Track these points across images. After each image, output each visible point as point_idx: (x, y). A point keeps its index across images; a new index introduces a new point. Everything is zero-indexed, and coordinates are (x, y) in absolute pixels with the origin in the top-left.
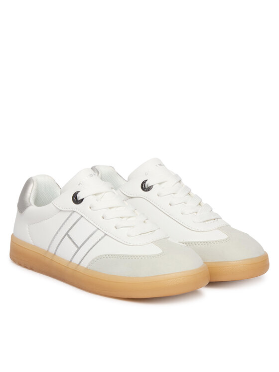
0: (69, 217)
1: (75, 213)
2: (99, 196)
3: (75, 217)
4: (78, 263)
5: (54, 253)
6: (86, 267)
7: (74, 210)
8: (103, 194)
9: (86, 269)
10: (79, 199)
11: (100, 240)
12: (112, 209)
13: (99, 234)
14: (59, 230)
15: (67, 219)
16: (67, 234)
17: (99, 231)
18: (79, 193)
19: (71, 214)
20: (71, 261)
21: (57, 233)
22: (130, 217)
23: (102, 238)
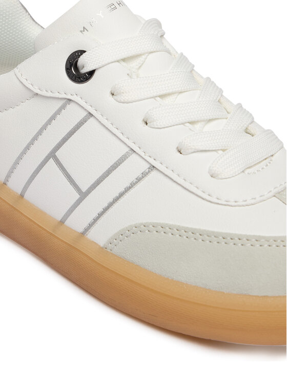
0: (58, 112)
1: (72, 105)
2: (134, 64)
3: (73, 115)
4: (81, 230)
5: (19, 192)
6: (102, 245)
7: (69, 97)
8: (142, 58)
9: (103, 250)
10: (83, 71)
11: (139, 180)
12: (168, 100)
13: (136, 165)
14: (32, 143)
15: (53, 118)
16: (52, 155)
17: (134, 155)
18: (84, 55)
19: (63, 107)
20: (62, 222)
21: (27, 148)
22: (210, 120)
23: (144, 175)
